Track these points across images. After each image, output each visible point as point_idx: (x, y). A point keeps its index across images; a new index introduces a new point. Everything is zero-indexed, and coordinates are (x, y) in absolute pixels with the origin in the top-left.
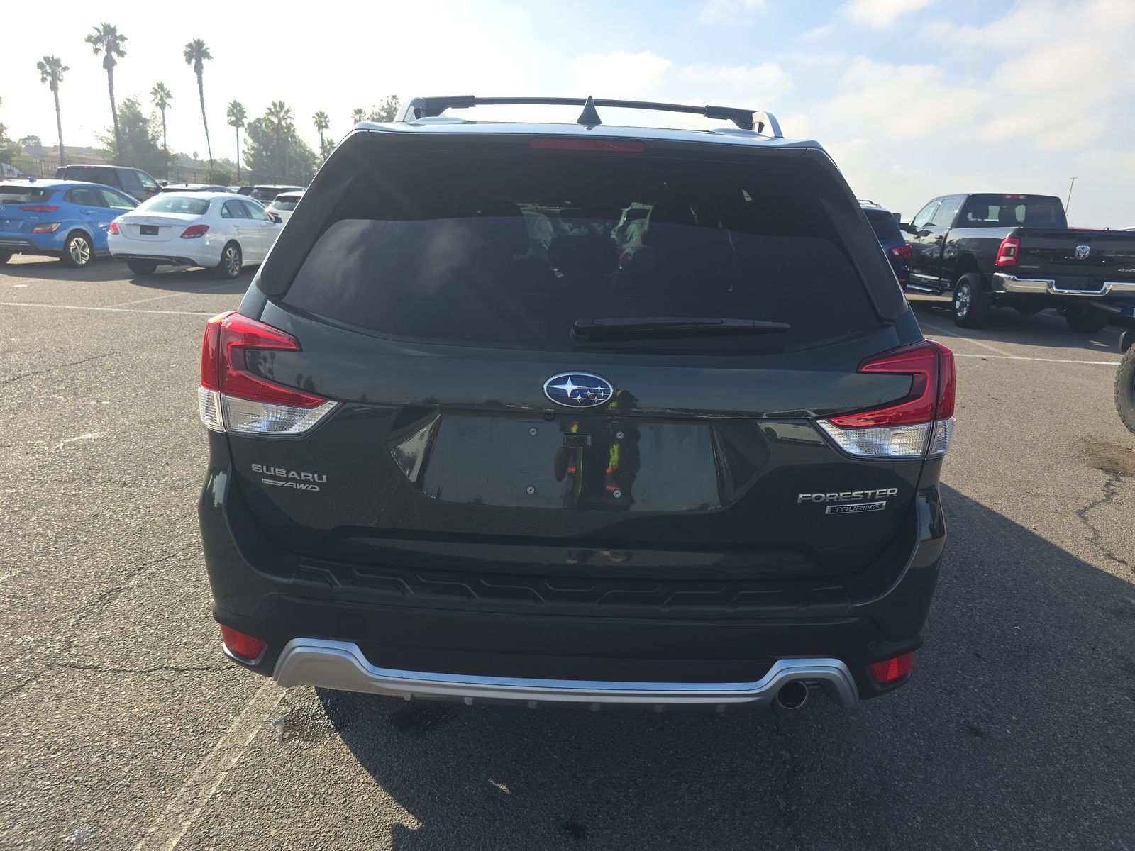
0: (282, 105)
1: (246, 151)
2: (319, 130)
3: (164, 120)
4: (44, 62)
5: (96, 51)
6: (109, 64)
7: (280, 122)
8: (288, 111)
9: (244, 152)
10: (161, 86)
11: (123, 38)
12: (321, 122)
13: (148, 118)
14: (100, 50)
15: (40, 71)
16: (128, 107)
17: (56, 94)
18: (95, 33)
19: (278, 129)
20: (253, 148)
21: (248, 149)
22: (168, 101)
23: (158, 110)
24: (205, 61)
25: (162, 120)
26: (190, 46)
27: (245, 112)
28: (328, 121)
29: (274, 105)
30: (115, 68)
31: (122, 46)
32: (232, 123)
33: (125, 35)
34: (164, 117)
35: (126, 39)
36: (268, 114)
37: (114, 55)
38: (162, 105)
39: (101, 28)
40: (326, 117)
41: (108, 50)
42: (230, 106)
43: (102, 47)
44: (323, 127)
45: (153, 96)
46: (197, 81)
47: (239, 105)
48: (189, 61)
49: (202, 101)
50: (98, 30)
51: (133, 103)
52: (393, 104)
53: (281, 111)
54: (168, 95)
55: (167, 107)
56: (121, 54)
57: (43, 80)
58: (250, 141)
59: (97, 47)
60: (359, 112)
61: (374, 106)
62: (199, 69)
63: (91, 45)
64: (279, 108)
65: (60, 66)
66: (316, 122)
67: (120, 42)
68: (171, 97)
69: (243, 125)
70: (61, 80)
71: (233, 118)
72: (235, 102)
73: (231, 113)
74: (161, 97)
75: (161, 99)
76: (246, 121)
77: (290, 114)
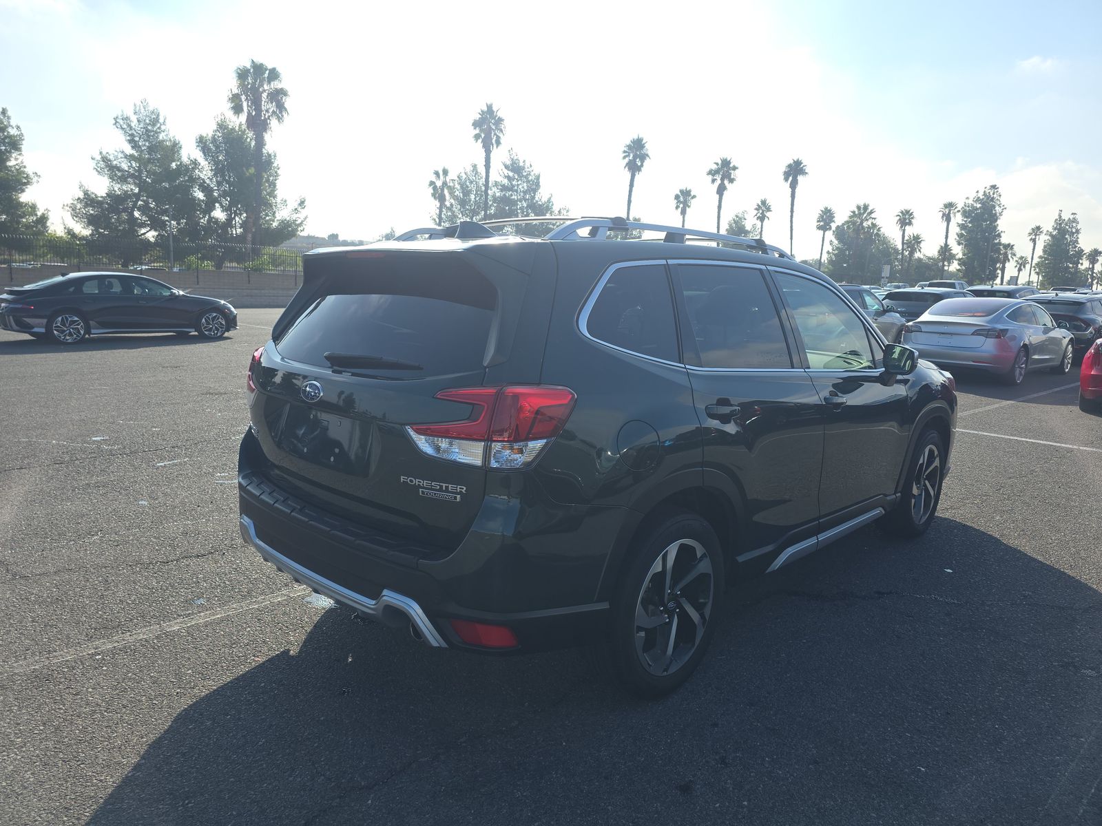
0: (866, 207)
1: (831, 251)
2: (901, 227)
3: (762, 231)
4: (679, 194)
5: (713, 181)
6: (721, 190)
7: (862, 223)
8: (871, 212)
9: (828, 252)
10: (764, 202)
11: (735, 168)
12: (905, 219)
13: (749, 230)
14: (716, 179)
15: (676, 201)
16: (735, 222)
17: (684, 218)
18: (714, 167)
19: (859, 230)
20: (837, 248)
21: (833, 250)
22: (768, 214)
23: (759, 223)
24: (800, 178)
25: (760, 230)
26: (790, 166)
27: (834, 217)
28: (912, 218)
29: (859, 208)
30: (725, 192)
31: (733, 174)
32: (819, 228)
33: (737, 166)
34: (762, 228)
35: (737, 168)
36: (851, 217)
37: (726, 182)
38: (762, 218)
39: (720, 162)
40: (911, 214)
41: (722, 180)
42: (821, 212)
43: (718, 178)
44: (906, 224)
45: (756, 212)
46: (790, 195)
47: (830, 210)
48: (786, 179)
49: (792, 211)
50: (717, 164)
51: (740, 219)
52: (991, 193)
53: (864, 213)
54: (769, 209)
55: (766, 219)
56: (731, 181)
57: (677, 207)
58: (836, 242)
59: (715, 178)
60: (950, 206)
61: (968, 198)
62: (793, 186)
63: (710, 177)
64: (864, 211)
65: (690, 195)
66: (900, 220)
67: (732, 172)
68: (771, 211)
69: (830, 228)
70: (689, 207)
71: (822, 223)
72: (826, 209)
73: (821, 219)
74: (763, 211)
75: (762, 213)
76: (834, 226)
77: (873, 216)
